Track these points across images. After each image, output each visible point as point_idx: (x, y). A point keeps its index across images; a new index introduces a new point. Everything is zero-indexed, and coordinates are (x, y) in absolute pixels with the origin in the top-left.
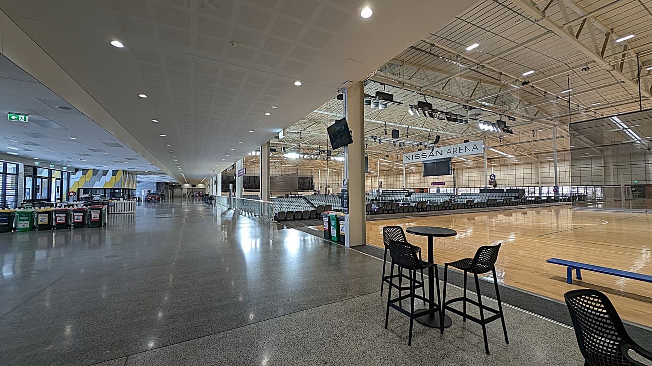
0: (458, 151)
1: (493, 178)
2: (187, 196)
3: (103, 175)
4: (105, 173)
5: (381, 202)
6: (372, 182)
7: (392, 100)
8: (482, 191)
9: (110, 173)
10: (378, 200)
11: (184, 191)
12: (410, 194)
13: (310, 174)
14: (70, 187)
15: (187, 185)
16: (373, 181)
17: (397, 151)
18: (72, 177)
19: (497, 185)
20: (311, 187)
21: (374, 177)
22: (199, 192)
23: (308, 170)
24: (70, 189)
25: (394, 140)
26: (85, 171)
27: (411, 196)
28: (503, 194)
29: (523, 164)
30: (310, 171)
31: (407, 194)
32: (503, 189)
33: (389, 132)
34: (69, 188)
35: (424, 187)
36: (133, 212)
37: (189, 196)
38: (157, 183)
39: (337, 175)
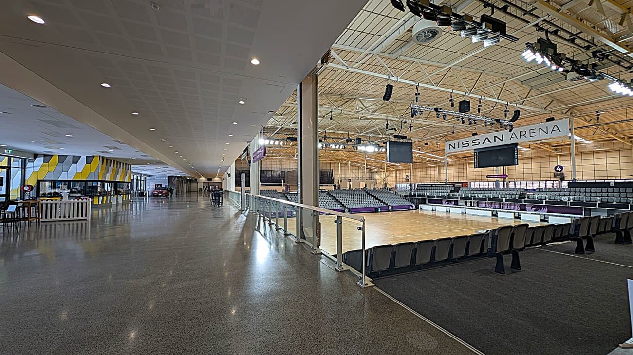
0: (528, 134)
1: (560, 170)
2: (203, 190)
3: (73, 163)
4: (76, 160)
5: (417, 199)
6: (396, 176)
7: (503, 33)
8: (570, 185)
9: (83, 159)
10: (412, 196)
11: (201, 186)
12: (457, 190)
13: (329, 168)
14: (27, 179)
15: (203, 179)
16: (398, 175)
17: (439, 139)
18: (29, 165)
19: (565, 179)
20: (331, 182)
21: (399, 170)
22: (215, 187)
23: (327, 163)
24: (26, 182)
25: (464, 115)
26: (47, 157)
27: (460, 191)
28: (610, 190)
29: (606, 151)
30: (329, 165)
31: (453, 189)
32: (609, 183)
33: (457, 105)
34: (24, 180)
35: (463, 181)
36: (84, 217)
37: (204, 191)
38: (169, 176)
39: (357, 168)
